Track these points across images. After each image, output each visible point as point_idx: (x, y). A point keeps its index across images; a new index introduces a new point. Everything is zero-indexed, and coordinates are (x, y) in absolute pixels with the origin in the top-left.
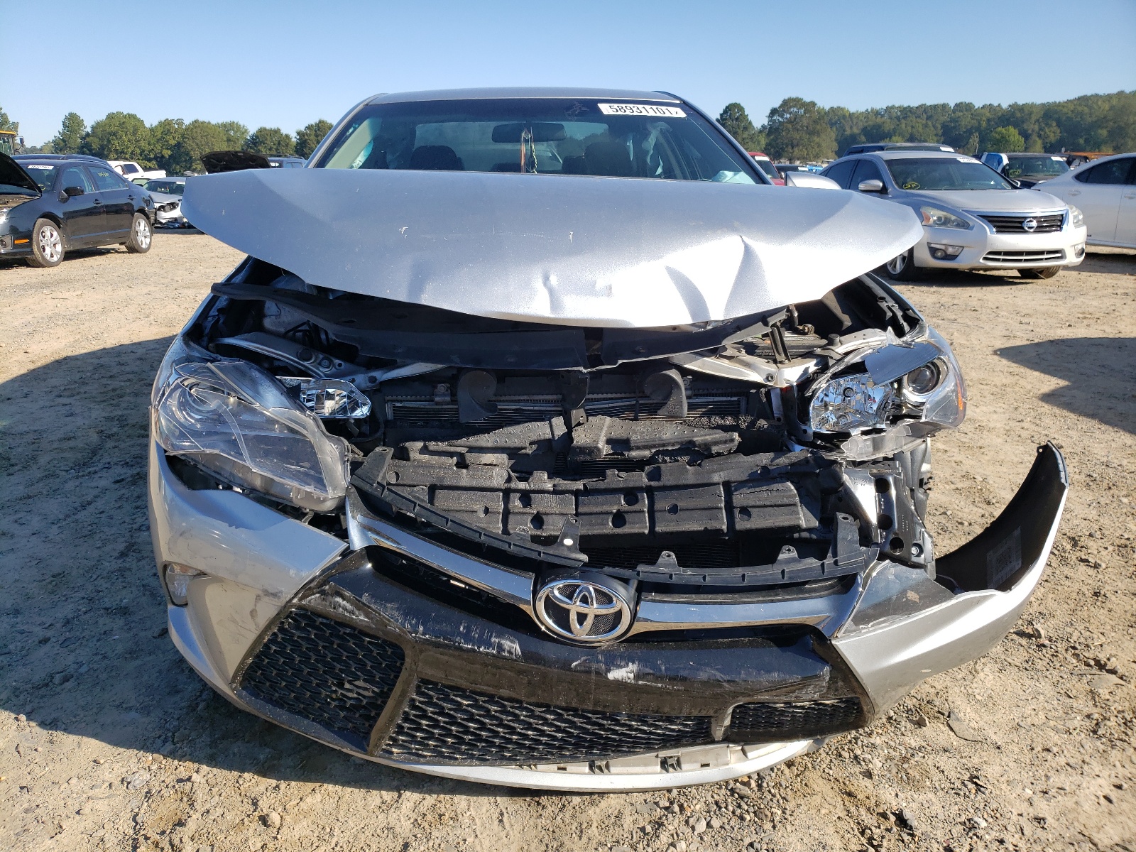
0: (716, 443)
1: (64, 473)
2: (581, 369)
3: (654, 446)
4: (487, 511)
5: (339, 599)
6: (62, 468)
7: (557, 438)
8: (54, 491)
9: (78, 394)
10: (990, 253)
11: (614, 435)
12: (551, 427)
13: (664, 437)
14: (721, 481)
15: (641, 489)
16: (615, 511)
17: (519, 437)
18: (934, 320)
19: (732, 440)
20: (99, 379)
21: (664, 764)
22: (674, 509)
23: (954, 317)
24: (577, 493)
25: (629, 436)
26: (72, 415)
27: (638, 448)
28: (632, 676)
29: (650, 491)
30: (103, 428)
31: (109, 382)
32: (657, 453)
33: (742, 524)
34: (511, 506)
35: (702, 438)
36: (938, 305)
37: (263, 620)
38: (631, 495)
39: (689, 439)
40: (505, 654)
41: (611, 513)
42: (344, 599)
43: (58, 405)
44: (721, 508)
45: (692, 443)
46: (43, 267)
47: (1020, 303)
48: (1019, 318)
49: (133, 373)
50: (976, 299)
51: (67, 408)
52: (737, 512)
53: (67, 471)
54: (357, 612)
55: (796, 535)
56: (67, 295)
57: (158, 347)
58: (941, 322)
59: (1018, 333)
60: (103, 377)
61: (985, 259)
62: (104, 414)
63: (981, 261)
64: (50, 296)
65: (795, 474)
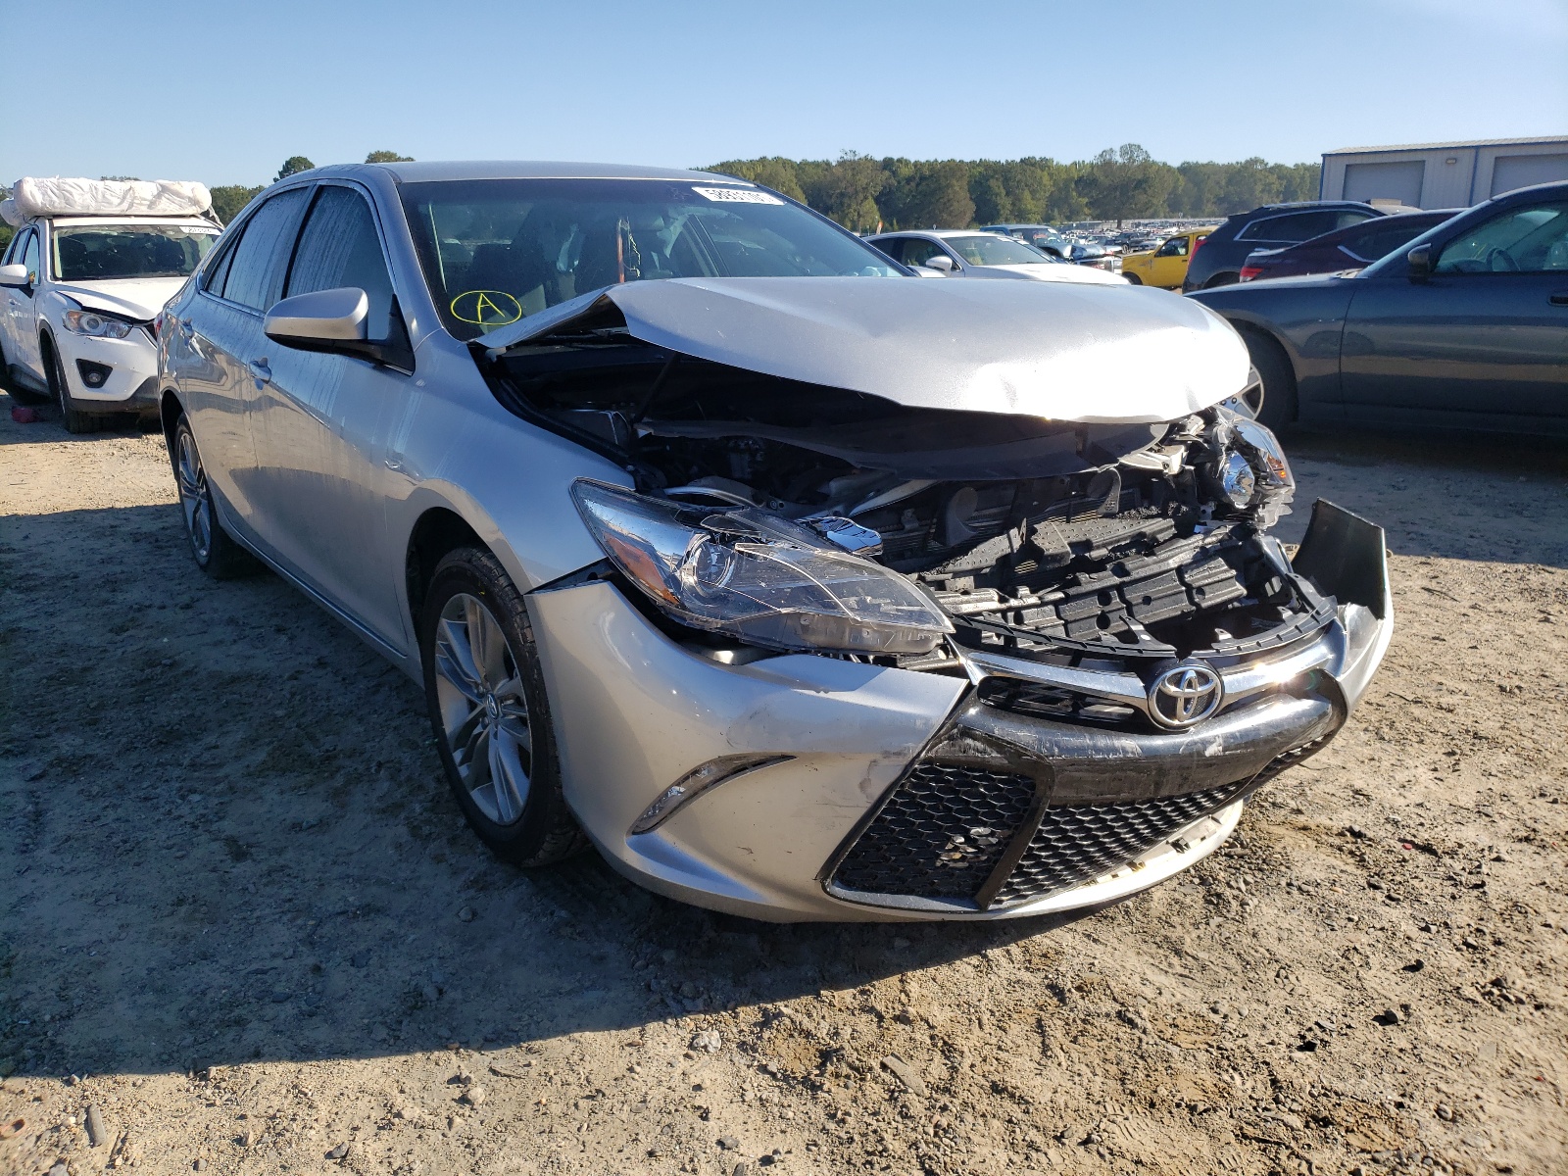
0: (1161, 531)
2: (1095, 469)
3: (1111, 543)
5: (969, 741)
7: (1016, 551)
12: (1010, 540)
13: (1118, 533)
14: (1172, 567)
15: (1112, 587)
16: (1100, 613)
19: (1170, 526)
21: (1176, 845)
22: (1147, 600)
24: (1056, 603)
25: (1090, 537)
27: (1098, 547)
28: (1221, 748)
29: (1119, 588)
32: (1113, 550)
33: (1203, 603)
35: (1148, 529)
37: (877, 789)
38: (1103, 595)
39: (1137, 532)
40: (1130, 755)
41: (1096, 615)
42: (974, 739)
44: (1183, 592)
45: (1142, 535)
52: (1194, 591)
54: (989, 750)
55: (1230, 606)
65: (1224, 551)
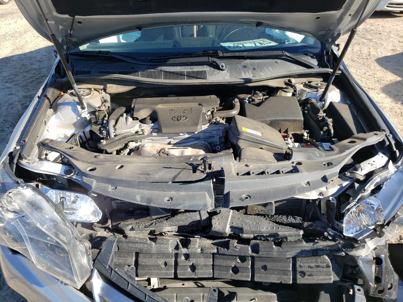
0: (291, 236)
1: (7, 129)
3: (256, 233)
4: (166, 264)
6: (6, 126)
7: (203, 220)
8: (3, 139)
9: (14, 81)
10: (390, 4)
11: (235, 225)
12: (200, 214)
13: (262, 230)
14: (291, 256)
15: (248, 257)
16: (233, 266)
17: (183, 221)
18: (363, 40)
19: (299, 235)
20: (22, 73)
22: (265, 268)
23: (371, 38)
25: (243, 227)
26: (11, 94)
27: (247, 233)
29: (252, 258)
30: (23, 102)
31: (26, 75)
33: (301, 280)
34: (179, 260)
35: (283, 233)
36: (365, 30)
39: (276, 233)
41: (232, 267)
43: (5, 88)
44: (290, 271)
46: (3, 4)
47: (399, 29)
48: (399, 38)
49: (36, 69)
50: (381, 26)
51: (9, 90)
52: (298, 274)
53: (9, 128)
56: (11, 22)
57: (46, 53)
58: (365, 41)
59: (398, 48)
60: (24, 72)
61: (387, 6)
62: (24, 94)
63: (385, 7)
64: (4, 23)
